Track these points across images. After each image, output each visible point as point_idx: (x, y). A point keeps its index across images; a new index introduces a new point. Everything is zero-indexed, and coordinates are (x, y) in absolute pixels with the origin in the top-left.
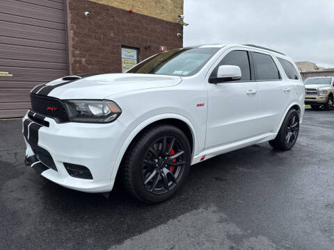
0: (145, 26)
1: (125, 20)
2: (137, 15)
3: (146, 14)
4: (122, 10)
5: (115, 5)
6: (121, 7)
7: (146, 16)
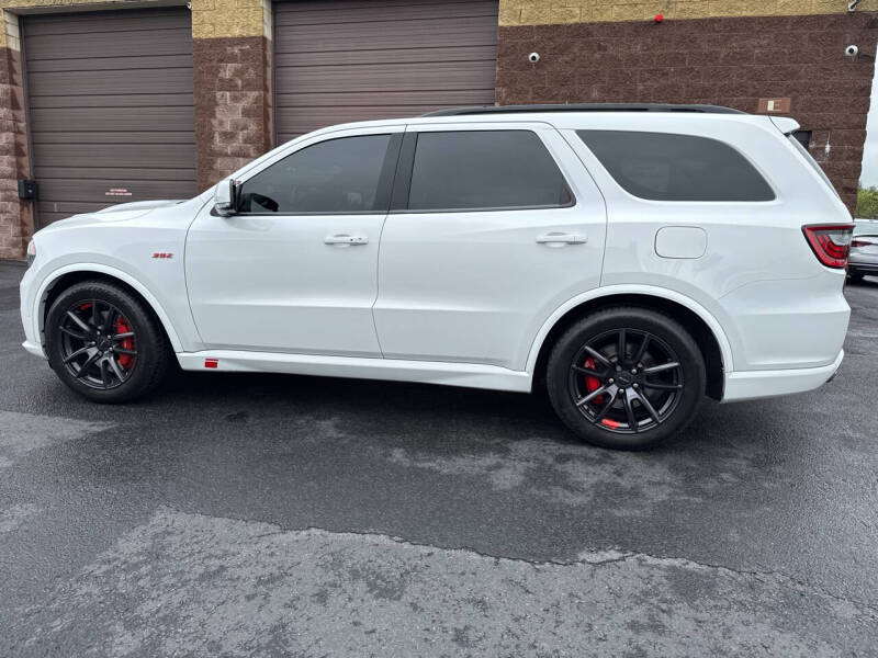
0: (706, 48)
1: (638, 49)
2: (680, 23)
3: (712, 15)
4: (630, 23)
5: (611, 15)
6: (629, 15)
7: (714, 20)
